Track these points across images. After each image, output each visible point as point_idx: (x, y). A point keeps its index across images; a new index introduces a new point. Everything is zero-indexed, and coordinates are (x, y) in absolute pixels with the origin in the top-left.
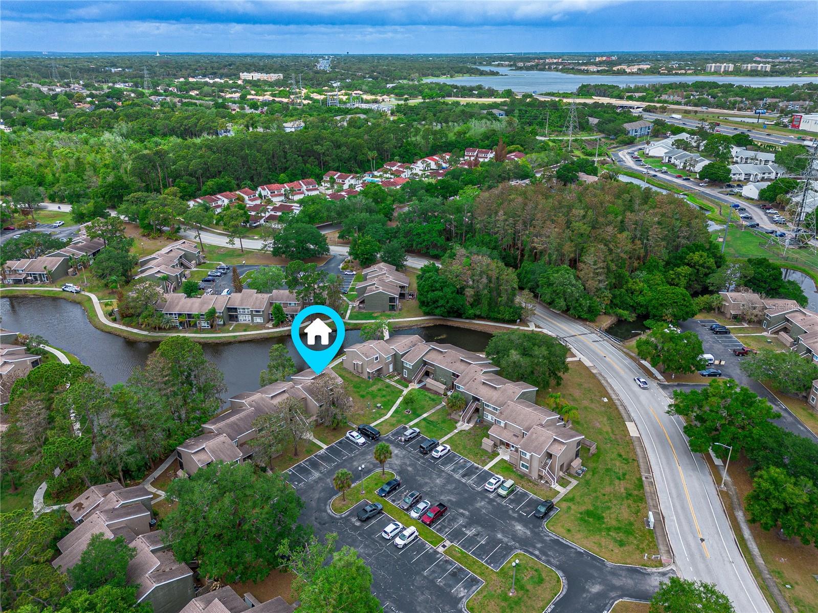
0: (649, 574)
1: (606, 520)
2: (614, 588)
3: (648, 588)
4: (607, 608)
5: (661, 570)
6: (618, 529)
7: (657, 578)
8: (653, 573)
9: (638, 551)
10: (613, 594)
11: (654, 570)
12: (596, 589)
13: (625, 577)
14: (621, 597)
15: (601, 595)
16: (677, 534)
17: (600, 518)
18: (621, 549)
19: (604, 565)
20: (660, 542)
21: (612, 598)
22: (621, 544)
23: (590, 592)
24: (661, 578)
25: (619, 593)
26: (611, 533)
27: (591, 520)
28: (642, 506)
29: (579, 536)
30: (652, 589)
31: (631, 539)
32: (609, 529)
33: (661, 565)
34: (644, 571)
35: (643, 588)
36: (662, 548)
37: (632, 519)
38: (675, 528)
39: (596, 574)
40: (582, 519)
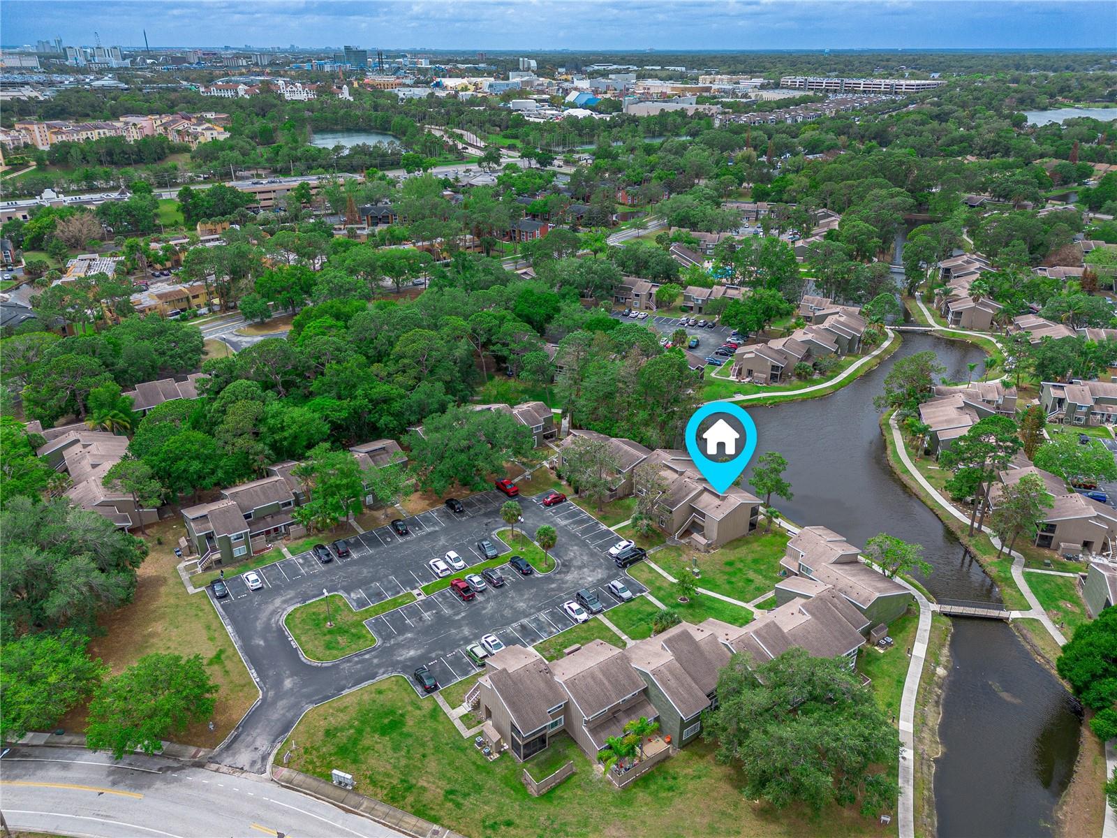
0: (274, 742)
1: (377, 736)
2: (278, 697)
3: (258, 731)
4: (261, 683)
5: (271, 759)
6: (355, 741)
7: (264, 749)
8: (272, 747)
9: (308, 745)
10: (271, 694)
11: (275, 751)
12: (288, 683)
13: (284, 715)
14: (264, 700)
15: (278, 683)
16: (309, 811)
17: (384, 731)
18: (322, 729)
19: (311, 702)
20: (309, 781)
21: (267, 691)
22: (328, 733)
23: (287, 678)
24: (261, 752)
25: (269, 699)
26: (352, 731)
27: (386, 721)
28: (382, 793)
29: (366, 697)
30: (255, 735)
31: (333, 749)
32: (360, 731)
33: (278, 763)
34: (280, 739)
35: (260, 726)
36: (299, 778)
37: (364, 767)
38: (321, 815)
39: (305, 690)
40: (392, 712)
